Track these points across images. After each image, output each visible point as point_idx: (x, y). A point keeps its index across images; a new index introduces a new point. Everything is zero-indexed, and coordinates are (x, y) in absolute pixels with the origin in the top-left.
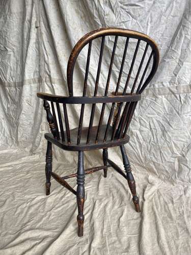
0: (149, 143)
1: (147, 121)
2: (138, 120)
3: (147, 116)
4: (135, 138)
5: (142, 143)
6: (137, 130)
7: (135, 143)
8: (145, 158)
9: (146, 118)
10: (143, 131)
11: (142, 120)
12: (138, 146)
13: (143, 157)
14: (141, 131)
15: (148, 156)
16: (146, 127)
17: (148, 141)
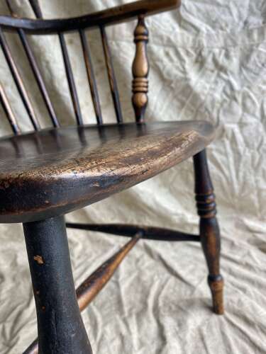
0: (258, 149)
1: (258, 99)
2: (240, 99)
3: (260, 88)
4: (227, 142)
5: (242, 153)
6: (234, 123)
7: (226, 155)
8: (244, 185)
9: (257, 92)
10: (246, 124)
11: (250, 97)
12: (231, 159)
13: (239, 184)
14: (242, 125)
15: (252, 179)
16: (254, 115)
17: (256, 145)
